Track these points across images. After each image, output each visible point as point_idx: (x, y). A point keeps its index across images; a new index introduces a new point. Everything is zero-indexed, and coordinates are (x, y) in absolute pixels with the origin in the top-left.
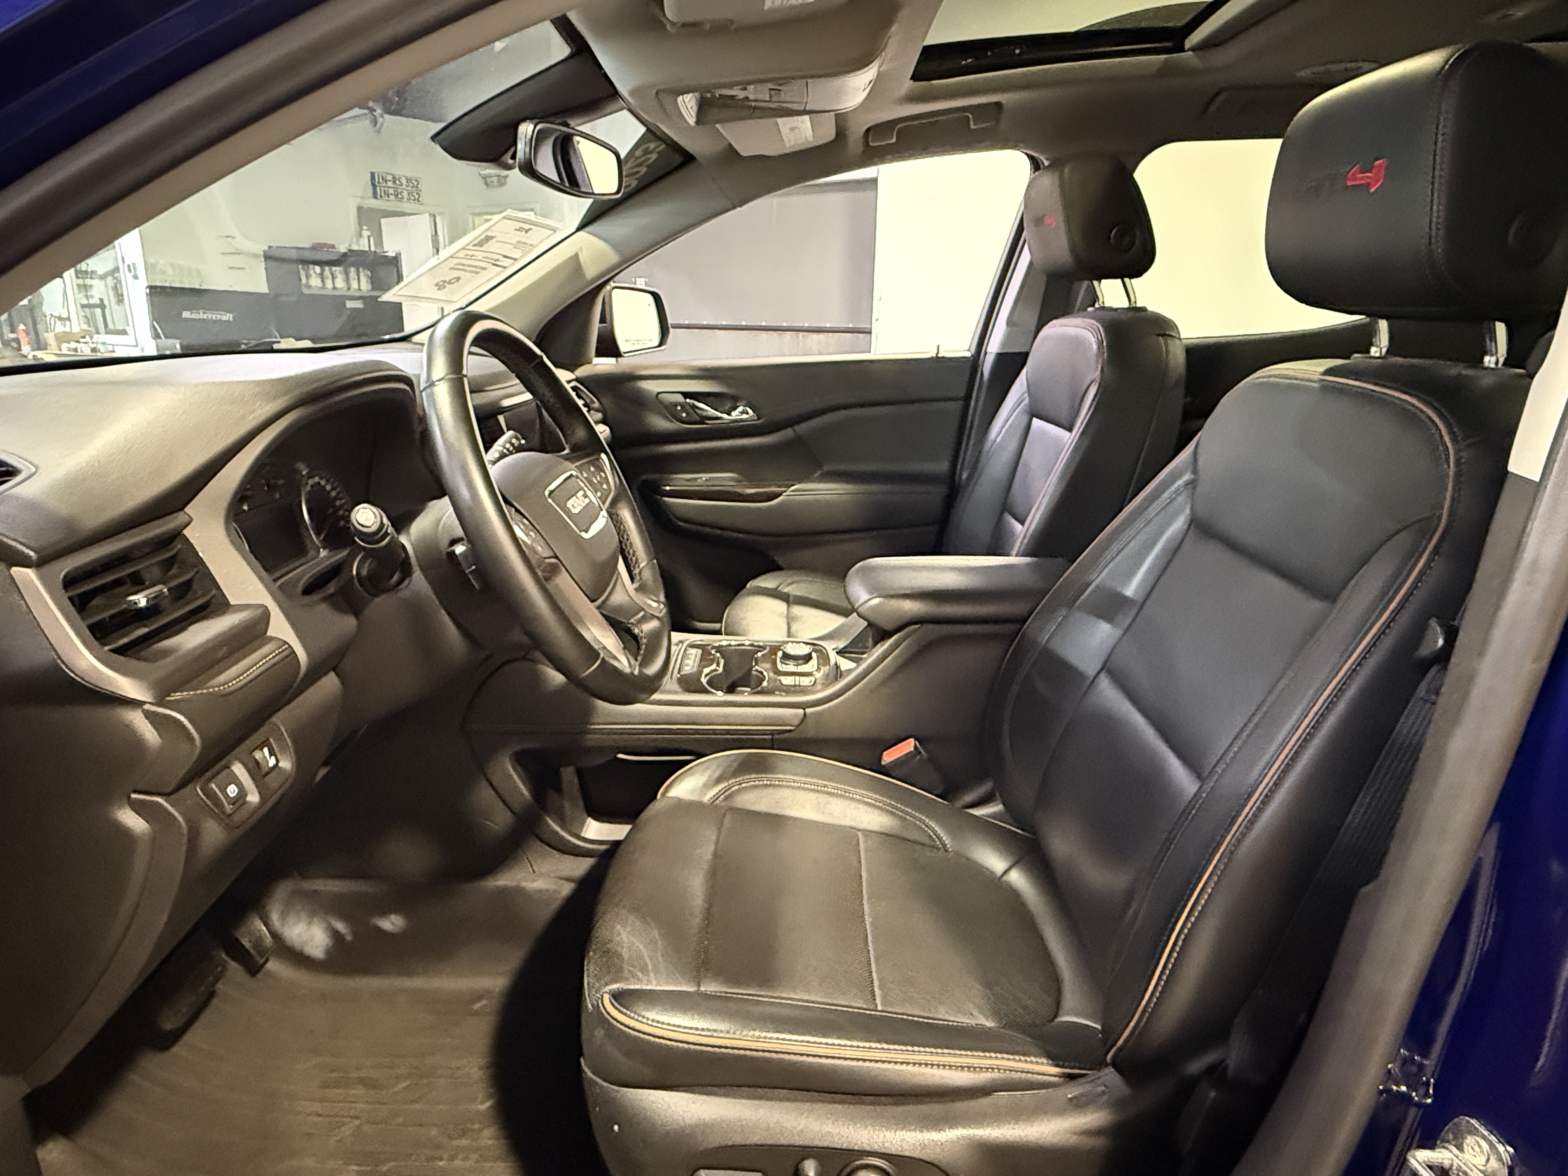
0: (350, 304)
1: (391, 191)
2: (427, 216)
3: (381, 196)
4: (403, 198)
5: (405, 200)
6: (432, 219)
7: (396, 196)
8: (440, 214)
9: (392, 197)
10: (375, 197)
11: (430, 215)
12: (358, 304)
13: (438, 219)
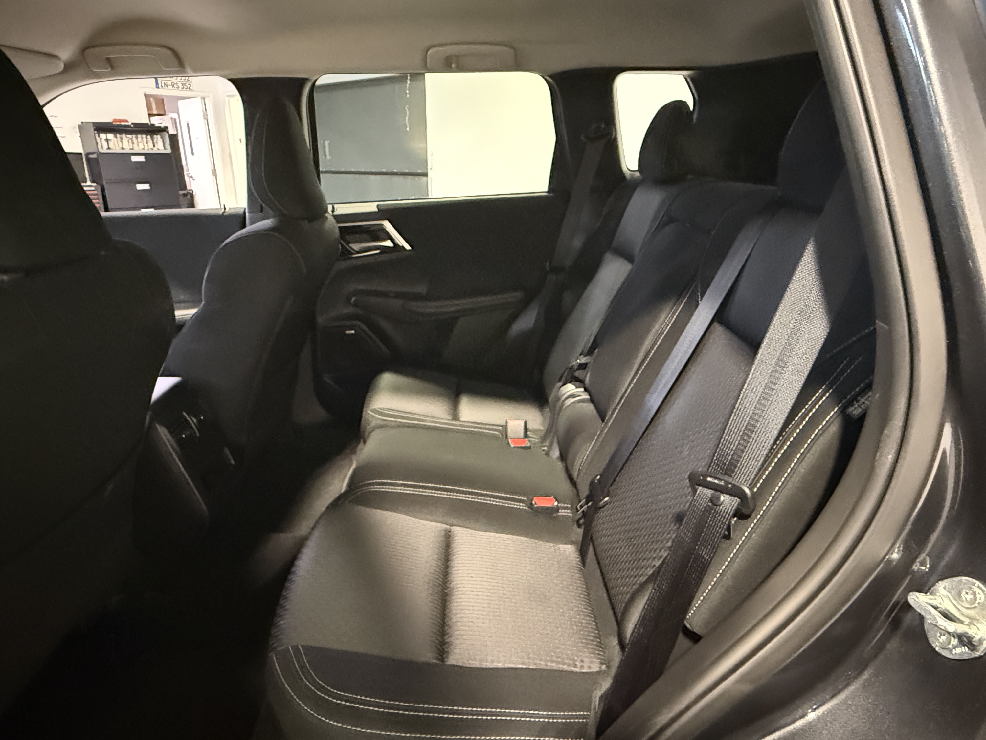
0: (134, 159)
1: (169, 83)
2: (199, 98)
3: (162, 87)
4: (179, 87)
5: (180, 89)
6: (203, 100)
7: (173, 86)
8: (208, 97)
9: (170, 87)
10: (158, 87)
11: (202, 98)
12: (142, 159)
13: (206, 100)
